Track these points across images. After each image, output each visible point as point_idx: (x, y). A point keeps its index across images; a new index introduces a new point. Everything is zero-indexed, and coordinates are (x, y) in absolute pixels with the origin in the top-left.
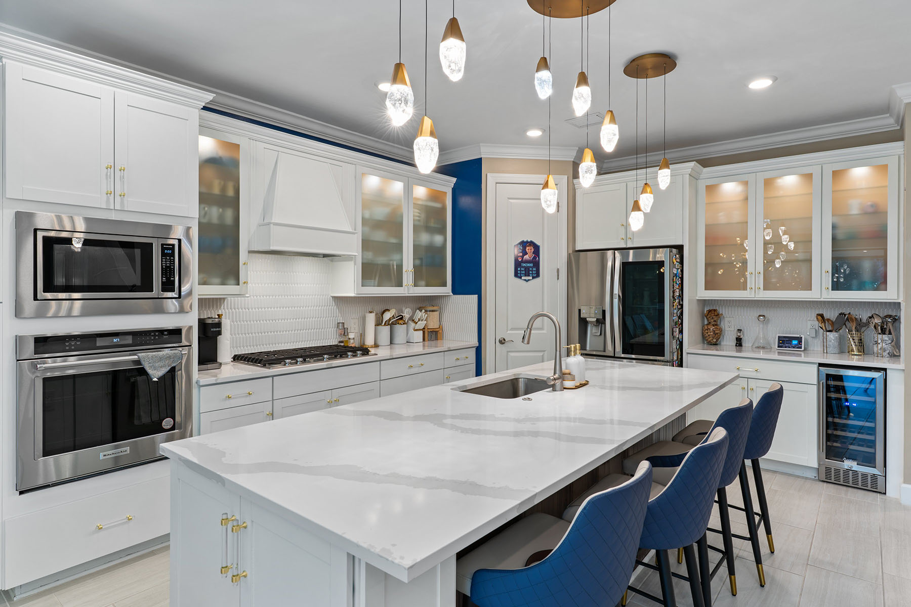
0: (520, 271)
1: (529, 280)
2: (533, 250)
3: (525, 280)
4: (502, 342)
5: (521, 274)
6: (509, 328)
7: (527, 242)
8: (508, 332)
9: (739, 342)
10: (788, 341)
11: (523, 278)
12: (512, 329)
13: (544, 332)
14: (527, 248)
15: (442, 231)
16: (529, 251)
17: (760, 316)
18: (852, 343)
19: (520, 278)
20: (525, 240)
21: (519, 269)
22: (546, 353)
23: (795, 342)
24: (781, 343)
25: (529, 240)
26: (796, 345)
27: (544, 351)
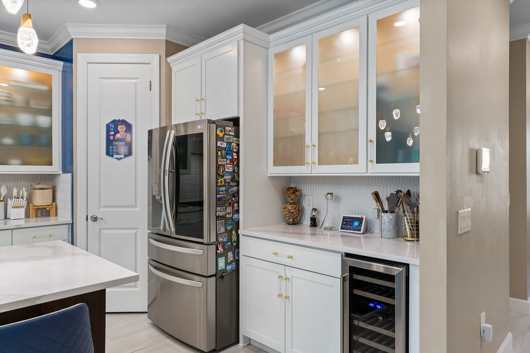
0: (112, 149)
1: (121, 158)
2: (125, 129)
3: (117, 158)
4: (95, 219)
5: (112, 152)
6: (102, 206)
7: (119, 121)
8: (101, 209)
9: (314, 223)
10: (350, 222)
11: (115, 156)
12: (105, 207)
13: (138, 209)
14: (119, 127)
15: (49, 112)
16: (121, 129)
17: (328, 194)
18: (407, 226)
19: (112, 156)
20: (117, 119)
21: (111, 147)
22: (139, 230)
23: (356, 224)
24: (344, 224)
25: (121, 119)
26: (357, 227)
27: (138, 228)
